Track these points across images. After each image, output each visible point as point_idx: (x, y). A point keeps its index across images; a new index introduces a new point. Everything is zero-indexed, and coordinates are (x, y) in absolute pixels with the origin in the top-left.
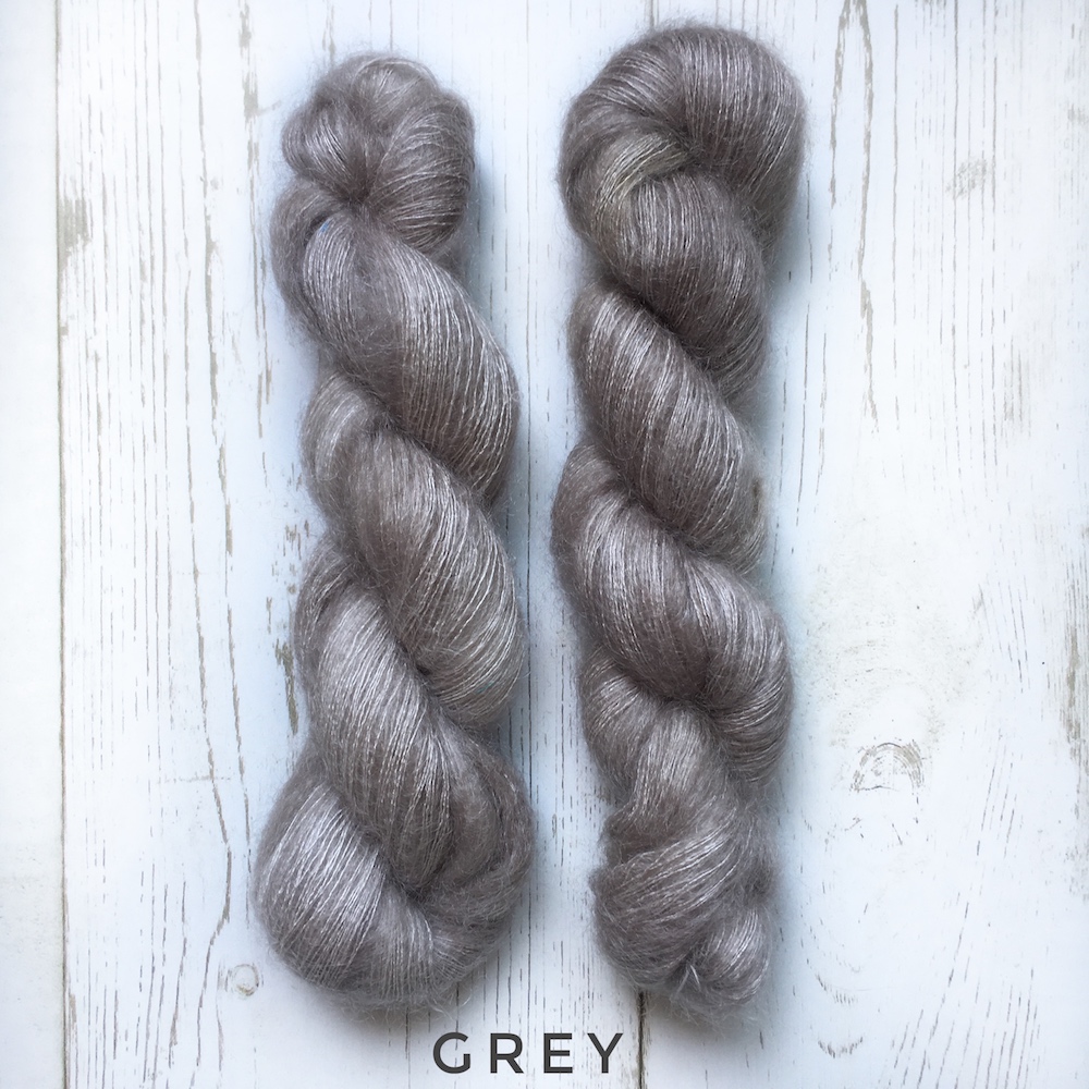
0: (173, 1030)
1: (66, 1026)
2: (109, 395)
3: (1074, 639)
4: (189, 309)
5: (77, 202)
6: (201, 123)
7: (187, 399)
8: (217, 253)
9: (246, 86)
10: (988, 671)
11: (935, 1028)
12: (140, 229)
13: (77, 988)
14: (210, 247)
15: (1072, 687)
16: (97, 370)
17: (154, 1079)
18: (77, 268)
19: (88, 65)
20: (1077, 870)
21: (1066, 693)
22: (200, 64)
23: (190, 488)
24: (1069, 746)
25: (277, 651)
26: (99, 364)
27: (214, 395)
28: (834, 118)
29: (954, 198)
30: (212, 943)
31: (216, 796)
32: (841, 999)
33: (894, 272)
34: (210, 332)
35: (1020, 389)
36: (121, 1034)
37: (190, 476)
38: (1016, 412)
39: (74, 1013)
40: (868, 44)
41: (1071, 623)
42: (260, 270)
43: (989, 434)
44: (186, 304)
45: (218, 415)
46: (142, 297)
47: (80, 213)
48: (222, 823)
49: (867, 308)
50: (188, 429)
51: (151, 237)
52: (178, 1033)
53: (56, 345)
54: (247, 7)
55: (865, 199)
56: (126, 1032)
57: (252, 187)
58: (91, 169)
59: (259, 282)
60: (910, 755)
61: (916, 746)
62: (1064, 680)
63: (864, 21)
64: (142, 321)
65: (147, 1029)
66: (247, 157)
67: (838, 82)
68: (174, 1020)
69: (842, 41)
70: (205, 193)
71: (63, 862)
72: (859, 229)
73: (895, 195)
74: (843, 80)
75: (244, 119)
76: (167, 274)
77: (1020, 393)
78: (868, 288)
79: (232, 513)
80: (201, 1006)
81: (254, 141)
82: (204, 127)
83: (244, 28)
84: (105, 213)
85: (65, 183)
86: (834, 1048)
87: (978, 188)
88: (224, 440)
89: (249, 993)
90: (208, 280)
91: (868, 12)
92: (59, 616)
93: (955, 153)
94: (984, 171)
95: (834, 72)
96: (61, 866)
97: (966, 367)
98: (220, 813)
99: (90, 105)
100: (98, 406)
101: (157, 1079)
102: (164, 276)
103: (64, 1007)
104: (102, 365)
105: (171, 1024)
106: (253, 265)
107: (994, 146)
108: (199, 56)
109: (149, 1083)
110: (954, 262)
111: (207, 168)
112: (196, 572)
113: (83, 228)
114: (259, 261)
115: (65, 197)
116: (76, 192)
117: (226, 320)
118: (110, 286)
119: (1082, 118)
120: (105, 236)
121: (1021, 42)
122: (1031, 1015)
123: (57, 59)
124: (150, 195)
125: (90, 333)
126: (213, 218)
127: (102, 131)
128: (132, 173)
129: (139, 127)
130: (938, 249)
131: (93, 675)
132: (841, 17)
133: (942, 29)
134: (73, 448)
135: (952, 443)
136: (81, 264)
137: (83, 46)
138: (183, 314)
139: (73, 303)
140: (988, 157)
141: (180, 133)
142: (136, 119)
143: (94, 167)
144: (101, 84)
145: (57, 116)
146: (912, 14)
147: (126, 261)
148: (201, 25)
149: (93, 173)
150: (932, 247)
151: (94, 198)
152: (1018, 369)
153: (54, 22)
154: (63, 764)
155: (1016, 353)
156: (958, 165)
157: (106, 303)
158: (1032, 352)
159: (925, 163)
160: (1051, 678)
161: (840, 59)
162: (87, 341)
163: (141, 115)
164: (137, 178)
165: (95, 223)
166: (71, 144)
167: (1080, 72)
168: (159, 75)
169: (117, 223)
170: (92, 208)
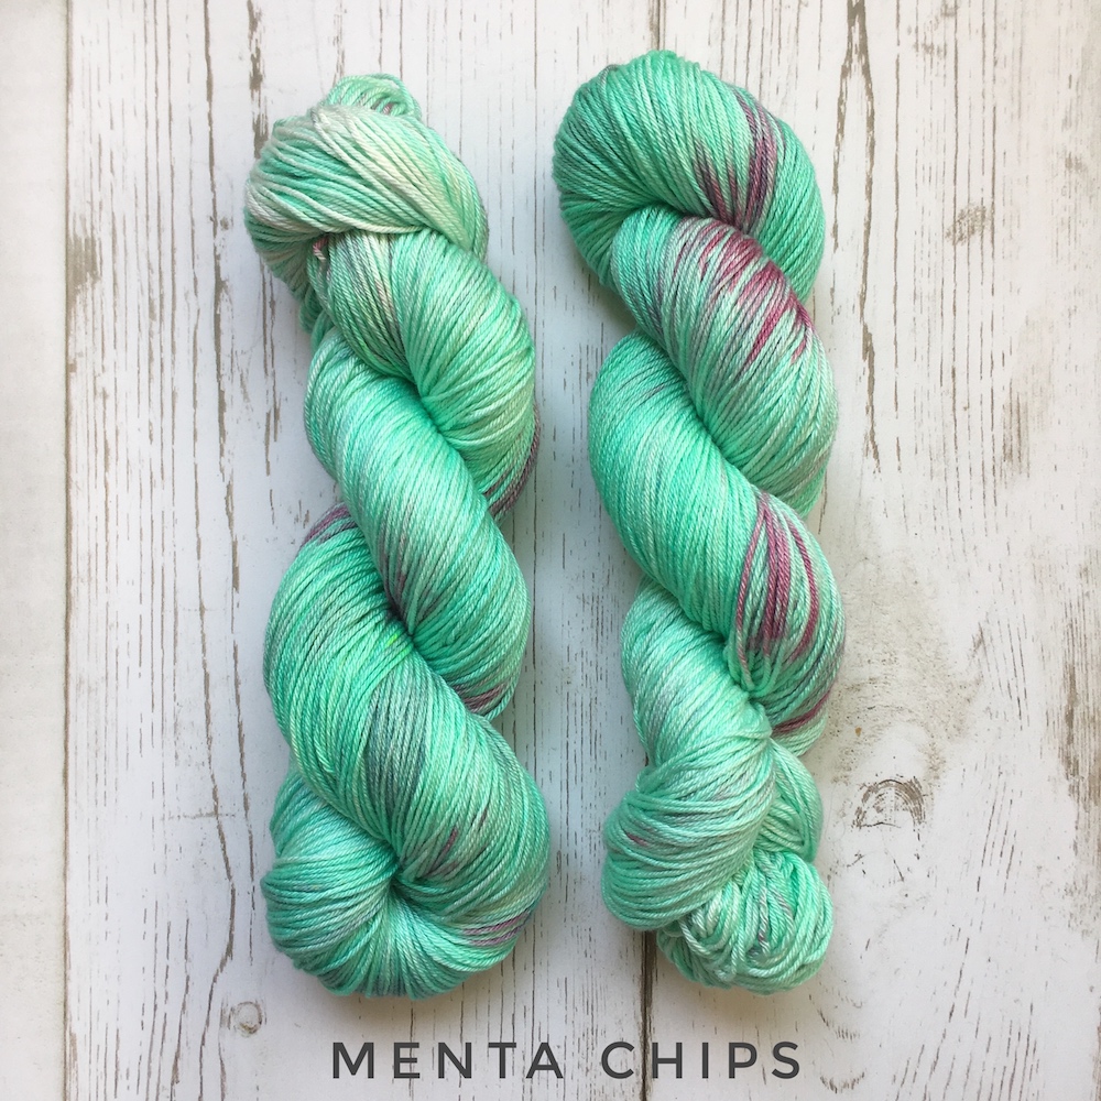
0: (175, 1068)
1: (67, 1064)
2: (117, 434)
3: (1072, 677)
4: (198, 347)
5: (86, 240)
6: (212, 163)
7: (195, 436)
8: (226, 292)
9: (256, 127)
10: (988, 708)
11: (935, 1063)
12: (149, 268)
13: (78, 1027)
14: (220, 285)
15: (1071, 725)
16: (105, 408)
18: (85, 306)
19: (99, 106)
20: (1076, 906)
21: (1065, 729)
22: (210, 106)
23: (197, 525)
24: (1065, 786)
26: (108, 401)
27: (222, 433)
28: (836, 165)
29: (954, 244)
30: (215, 981)
31: (221, 833)
32: (843, 1034)
33: (895, 316)
34: (218, 370)
35: (1019, 431)
36: (122, 1072)
37: (197, 513)
38: (1015, 454)
39: (75, 1050)
40: (870, 93)
41: (1070, 662)
42: (269, 310)
43: (989, 476)
44: (195, 342)
45: (225, 452)
46: (151, 334)
47: (89, 251)
48: (226, 860)
49: (868, 351)
50: (196, 466)
51: (161, 276)
52: (180, 1071)
53: (64, 383)
54: (258, 50)
55: (866, 244)
56: (128, 1070)
58: (101, 208)
59: (268, 322)
60: (912, 793)
61: (917, 782)
62: (1062, 718)
63: (866, 71)
64: (151, 359)
65: (149, 1068)
67: (841, 130)
68: (176, 1058)
69: (844, 90)
70: (215, 233)
71: (65, 899)
72: (861, 274)
73: (896, 240)
74: (845, 127)
76: (177, 313)
77: (1019, 435)
78: (869, 331)
79: (238, 549)
80: (203, 1044)
82: (214, 168)
83: (256, 70)
84: (114, 252)
85: (74, 221)
86: (836, 1084)
87: (976, 238)
88: (231, 478)
89: (252, 1031)
90: (217, 319)
91: (870, 61)
92: (63, 653)
93: (955, 200)
94: (983, 217)
95: (836, 120)
96: (63, 903)
97: (965, 409)
98: (224, 849)
99: (100, 144)
100: (106, 442)
102: (173, 316)
103: (65, 1045)
104: (110, 402)
105: (172, 1063)
106: (261, 304)
107: (993, 193)
108: (209, 98)
110: (954, 307)
111: (218, 209)
112: (202, 609)
113: (92, 266)
114: (268, 300)
115: (75, 236)
116: (85, 231)
117: (235, 359)
118: (119, 325)
119: (1079, 166)
120: (115, 274)
121: (1020, 93)
122: (1031, 1049)
123: (68, 99)
124: (159, 235)
125: (99, 370)
126: (223, 257)
127: (112, 171)
128: (142, 211)
129: (150, 167)
130: (939, 293)
131: (98, 711)
132: (844, 67)
133: (942, 79)
134: (80, 485)
135: (952, 484)
136: (89, 301)
137: (94, 87)
138: (191, 352)
139: (82, 341)
140: (987, 204)
141: (191, 173)
142: (147, 160)
143: (104, 206)
144: (112, 124)
145: (67, 155)
146: (913, 64)
147: (135, 299)
148: (213, 67)
149: (103, 214)
150: (932, 291)
151: (104, 236)
152: (1017, 411)
153: (65, 62)
154: (66, 800)
155: (1014, 395)
156: (958, 212)
157: (115, 341)
158: (1030, 394)
159: (926, 210)
160: (1050, 714)
161: (842, 107)
162: (95, 378)
163: (152, 155)
164: (147, 217)
165: (104, 260)
166: (81, 183)
167: (1077, 121)
168: (170, 116)
169: (126, 262)
170: (101, 248)
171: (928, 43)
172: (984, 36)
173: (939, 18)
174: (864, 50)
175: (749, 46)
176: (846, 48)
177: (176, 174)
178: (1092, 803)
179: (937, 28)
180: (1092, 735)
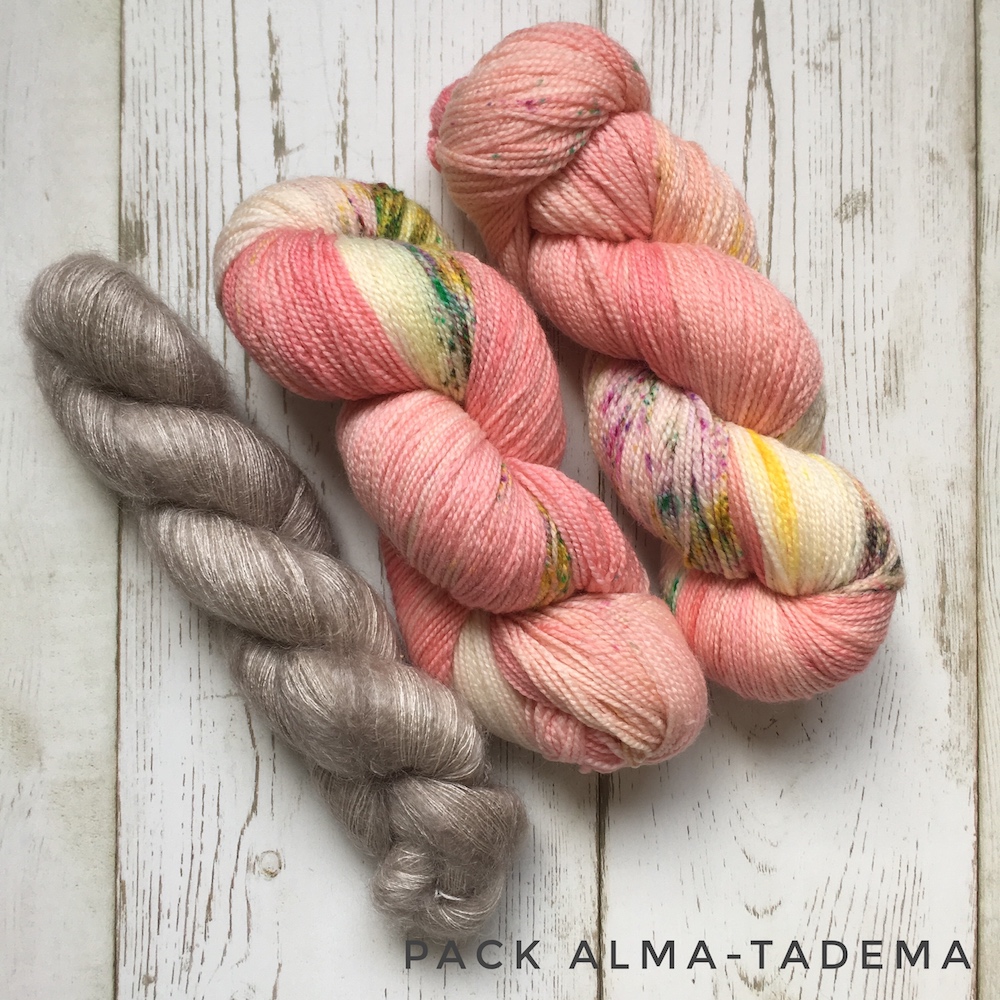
0: (209, 908)
1: (118, 907)
3: (944, 571)
5: (136, 223)
6: (239, 160)
9: (276, 131)
11: (839, 892)
12: (188, 244)
13: (127, 875)
15: (943, 611)
17: (191, 951)
19: (147, 114)
20: (951, 759)
21: (939, 614)
22: (238, 114)
24: (941, 659)
27: (247, 379)
28: (745, 159)
29: (841, 222)
30: (242, 833)
31: (247, 710)
32: (763, 869)
33: (795, 280)
35: (896, 372)
36: (164, 913)
38: (894, 390)
39: (124, 895)
40: (771, 102)
41: (941, 559)
43: (873, 409)
45: (250, 396)
46: (189, 300)
47: (138, 232)
48: (251, 732)
51: (197, 252)
52: (212, 910)
54: (277, 70)
55: (771, 222)
56: (169, 910)
58: (148, 197)
62: (936, 605)
63: (768, 84)
65: (187, 908)
67: (749, 132)
68: (210, 900)
69: (750, 100)
71: (117, 767)
73: (794, 219)
74: (752, 129)
75: (274, 158)
77: (896, 376)
80: (232, 887)
81: (282, 175)
82: (241, 164)
83: (275, 85)
84: (159, 232)
85: (126, 208)
86: (757, 910)
87: (859, 215)
89: (273, 875)
91: (772, 77)
93: (841, 186)
94: (864, 200)
95: (745, 123)
96: (114, 771)
97: (853, 354)
98: (250, 723)
101: (194, 952)
102: (207, 283)
103: (116, 890)
105: (206, 903)
107: (872, 181)
108: (237, 108)
109: (187, 955)
110: (842, 273)
111: (244, 195)
113: (141, 244)
115: (127, 219)
116: (135, 215)
119: (940, 159)
120: (159, 251)
121: (891, 101)
122: (917, 879)
123: (121, 110)
124: (196, 218)
127: (157, 167)
128: (182, 200)
129: (188, 163)
130: (829, 261)
131: (144, 609)
132: (750, 81)
133: (829, 91)
135: (843, 415)
137: (143, 99)
140: (867, 189)
141: (222, 168)
142: (186, 158)
143: (151, 195)
144: (157, 128)
145: (120, 155)
146: (806, 78)
147: (175, 270)
148: (240, 82)
149: (150, 200)
150: (824, 261)
151: (150, 220)
152: (894, 356)
153: (118, 79)
154: (118, 684)
155: (892, 345)
156: (844, 196)
158: (904, 342)
159: (817, 195)
160: (926, 602)
161: (750, 114)
163: (190, 154)
164: (186, 204)
165: (151, 240)
166: (131, 177)
167: (937, 123)
168: (205, 123)
169: (168, 240)
170: (148, 228)
171: (818, 61)
172: (862, 56)
173: (826, 42)
174: (766, 67)
175: (674, 65)
176: (751, 66)
177: (210, 169)
178: (962, 674)
179: (824, 48)
180: (960, 619)
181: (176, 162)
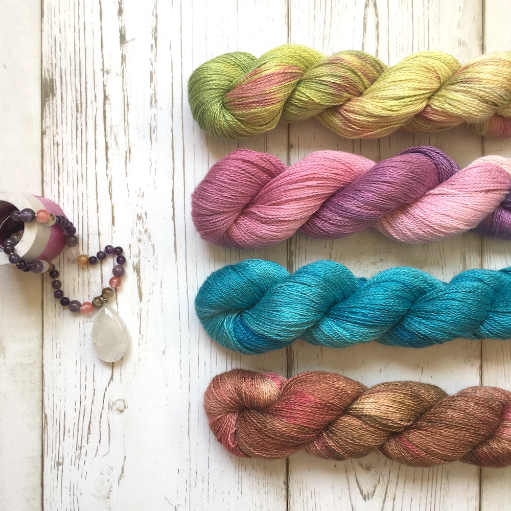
0: (89, 428)
1: (43, 427)
2: (63, 160)
3: (464, 257)
4: (97, 124)
5: (50, 79)
6: (102, 46)
7: (96, 161)
8: (108, 100)
9: (121, 31)
12: (76, 90)
13: (48, 411)
14: (106, 98)
16: (58, 149)
17: (81, 449)
18: (49, 107)
19: (55, 23)
22: (101, 23)
23: (97, 198)
25: (134, 267)
27: (107, 159)
28: (363, 44)
30: (106, 390)
34: (105, 133)
36: (67, 430)
37: (97, 194)
39: (46, 421)
40: (377, 15)
41: (463, 251)
42: (126, 108)
44: (95, 122)
45: (109, 168)
46: (77, 119)
47: (51, 84)
50: (96, 174)
51: (81, 94)
52: (91, 429)
53: (40, 140)
56: (69, 429)
57: (123, 73)
58: (56, 66)
59: (126, 113)
63: (375, 5)
64: (77, 129)
65: (78, 428)
66: (121, 61)
67: (365, 30)
68: (90, 423)
69: (366, 13)
70: (103, 76)
71: (42, 357)
74: (367, 29)
75: (120, 45)
76: (88, 109)
79: (114, 208)
80: (101, 417)
81: (124, 54)
82: (103, 49)
83: (120, 8)
84: (61, 84)
85: (45, 72)
88: (111, 178)
89: (122, 411)
90: (105, 112)
95: (363, 26)
96: (41, 359)
99: (55, 39)
100: (58, 164)
102: (86, 111)
103: (42, 419)
104: (60, 147)
105: (88, 425)
106: (123, 105)
108: (101, 19)
109: (78, 452)
111: (105, 66)
112: (99, 234)
113: (52, 90)
114: (126, 103)
115: (45, 78)
116: (49, 76)
117: (112, 128)
118: (63, 115)
119: (464, 44)
120: (62, 94)
121: (439, 14)
123: (42, 21)
124: (80, 77)
125: (55, 134)
126: (107, 86)
127: (60, 50)
128: (73, 68)
129: (76, 49)
132: (366, 4)
133: (407, 9)
134: (48, 182)
136: (51, 104)
137: (53, 15)
138: (94, 126)
139: (48, 122)
141: (93, 51)
142: (75, 46)
143: (57, 64)
144: (60, 30)
145: (42, 44)
147: (70, 104)
148: (102, 6)
149: (57, 68)
151: (57, 78)
153: (40, 5)
157: (62, 122)
161: (365, 21)
162: (54, 137)
163: (77, 44)
164: (75, 69)
165: (57, 88)
166: (47, 56)
167: (463, 26)
168: (85, 27)
169: (66, 88)
170: (56, 83)
177: (87, 52)
181: (70, 48)
